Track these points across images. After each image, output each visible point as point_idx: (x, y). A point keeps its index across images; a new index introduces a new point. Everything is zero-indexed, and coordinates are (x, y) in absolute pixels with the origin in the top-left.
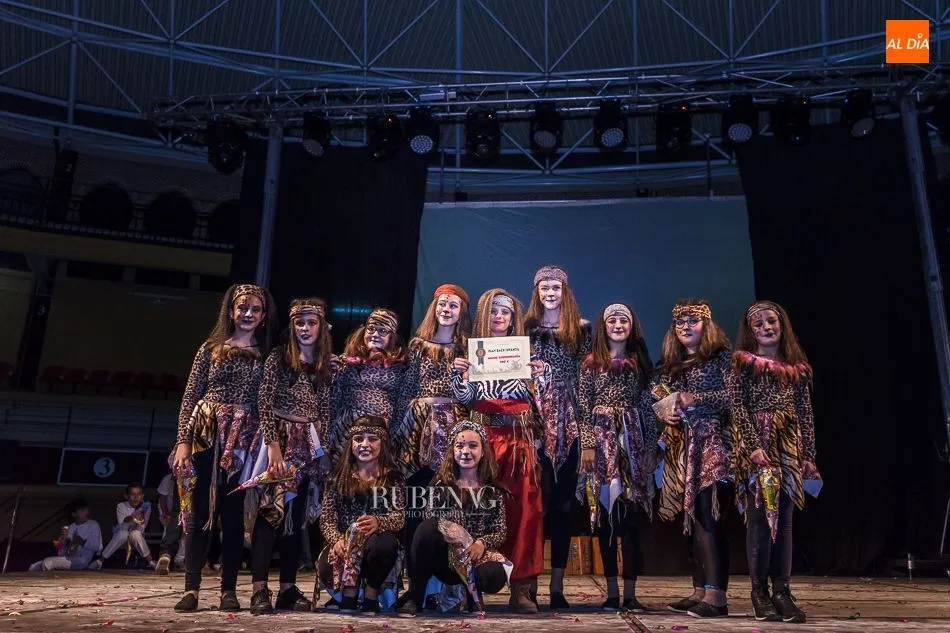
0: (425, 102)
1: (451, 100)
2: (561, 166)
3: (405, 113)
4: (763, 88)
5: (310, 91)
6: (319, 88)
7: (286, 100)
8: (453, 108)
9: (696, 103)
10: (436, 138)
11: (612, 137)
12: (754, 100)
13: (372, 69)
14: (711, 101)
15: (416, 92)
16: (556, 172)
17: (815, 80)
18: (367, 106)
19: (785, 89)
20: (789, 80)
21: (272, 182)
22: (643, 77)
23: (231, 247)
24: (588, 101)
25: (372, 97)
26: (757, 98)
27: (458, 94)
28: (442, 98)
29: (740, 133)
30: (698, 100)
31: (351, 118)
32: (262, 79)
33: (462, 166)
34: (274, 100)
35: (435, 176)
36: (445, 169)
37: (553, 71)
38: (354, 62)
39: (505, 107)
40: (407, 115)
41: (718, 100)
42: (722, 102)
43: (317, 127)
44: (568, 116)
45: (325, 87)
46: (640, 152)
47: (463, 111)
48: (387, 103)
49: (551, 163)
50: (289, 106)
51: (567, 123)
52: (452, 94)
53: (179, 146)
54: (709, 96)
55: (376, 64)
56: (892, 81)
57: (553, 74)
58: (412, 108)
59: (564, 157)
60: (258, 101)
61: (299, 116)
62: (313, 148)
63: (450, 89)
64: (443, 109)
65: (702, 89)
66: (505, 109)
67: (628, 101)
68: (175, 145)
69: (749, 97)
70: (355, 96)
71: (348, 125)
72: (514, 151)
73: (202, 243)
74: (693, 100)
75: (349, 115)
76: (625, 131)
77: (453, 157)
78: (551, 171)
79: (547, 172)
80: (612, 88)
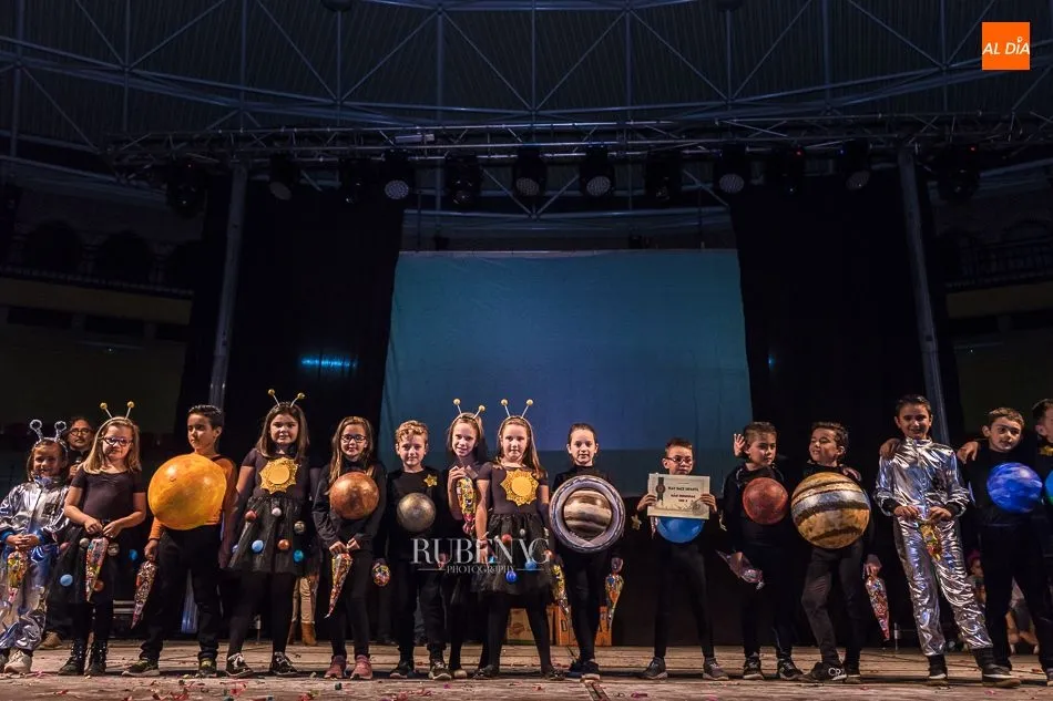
0: (402, 144)
1: (430, 143)
2: (549, 210)
3: (379, 155)
4: (757, 136)
5: (277, 130)
6: (287, 127)
7: (251, 139)
8: (432, 152)
9: (687, 152)
10: (412, 184)
11: (598, 186)
12: (748, 149)
13: (346, 103)
14: (703, 149)
15: (392, 134)
16: (543, 217)
17: (810, 129)
18: (340, 148)
19: (777, 139)
20: (783, 129)
21: (236, 226)
22: (632, 123)
23: (191, 292)
24: (574, 147)
25: (344, 138)
26: (750, 147)
27: (436, 137)
28: (419, 140)
29: (732, 183)
30: (690, 148)
31: (321, 160)
32: (226, 111)
33: (443, 209)
34: (238, 138)
35: (412, 219)
36: (423, 212)
37: (541, 109)
38: (327, 95)
39: (485, 151)
40: (382, 158)
41: (709, 148)
42: (715, 151)
43: (285, 168)
44: (553, 162)
45: (294, 127)
46: (633, 197)
47: (442, 155)
48: (360, 145)
49: (538, 207)
50: (255, 145)
51: (550, 169)
52: (430, 137)
53: (134, 183)
54: (701, 144)
55: (350, 98)
56: (890, 131)
57: (541, 112)
58: (387, 151)
59: (552, 200)
60: (220, 140)
61: (266, 157)
62: (281, 192)
63: (428, 131)
64: (421, 152)
65: (693, 138)
66: (486, 154)
67: (615, 148)
68: (129, 180)
69: (742, 146)
70: (325, 136)
71: (317, 167)
72: (499, 193)
73: (159, 289)
74: (685, 148)
75: (319, 157)
76: (612, 178)
77: (433, 198)
78: (538, 216)
79: (534, 217)
80: (599, 134)
